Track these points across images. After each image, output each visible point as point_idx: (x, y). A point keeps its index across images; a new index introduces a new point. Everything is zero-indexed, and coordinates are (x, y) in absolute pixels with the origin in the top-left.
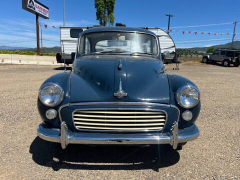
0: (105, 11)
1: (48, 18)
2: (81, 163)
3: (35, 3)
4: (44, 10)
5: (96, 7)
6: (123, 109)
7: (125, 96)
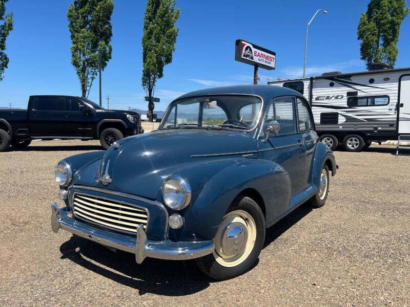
0: (377, 42)
1: (274, 69)
2: (88, 259)
3: (254, 50)
4: (267, 58)
5: (361, 36)
6: (105, 198)
7: (110, 183)
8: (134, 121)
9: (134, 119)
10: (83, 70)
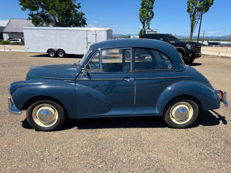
8: (191, 48)
9: (191, 47)
10: (194, 15)
